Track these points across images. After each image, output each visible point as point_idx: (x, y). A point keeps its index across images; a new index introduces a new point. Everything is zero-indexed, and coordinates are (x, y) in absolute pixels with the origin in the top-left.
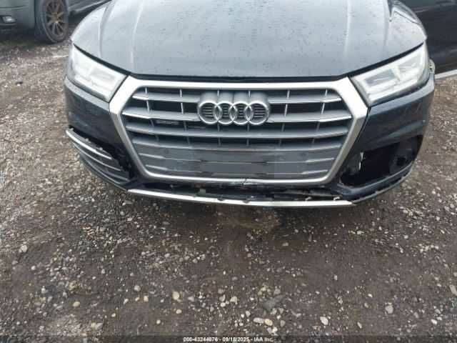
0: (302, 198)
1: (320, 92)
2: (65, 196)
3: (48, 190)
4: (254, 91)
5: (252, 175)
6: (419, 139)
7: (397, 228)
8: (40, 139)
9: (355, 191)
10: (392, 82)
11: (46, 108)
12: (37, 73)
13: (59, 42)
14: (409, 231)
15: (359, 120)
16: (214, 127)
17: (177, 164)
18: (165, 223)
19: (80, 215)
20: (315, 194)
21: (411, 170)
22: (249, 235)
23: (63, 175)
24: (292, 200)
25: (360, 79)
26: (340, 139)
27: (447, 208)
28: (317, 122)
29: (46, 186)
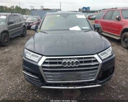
0: (89, 85)
1: (91, 58)
2: (17, 91)
3: (11, 90)
4: (75, 58)
5: (76, 80)
6: (114, 68)
7: (112, 92)
8: (5, 74)
9: (101, 82)
10: (106, 55)
11: (6, 65)
12: (1, 55)
13: (7, 46)
14: (115, 92)
15: (101, 64)
16: (66, 68)
17: (56, 78)
18: (48, 96)
19: (22, 96)
20: (92, 84)
21: (113, 76)
22: (73, 98)
23: (15, 85)
24: (86, 86)
25: (99, 54)
26: (97, 69)
27: (122, 85)
28: (91, 65)
29: (10, 88)
